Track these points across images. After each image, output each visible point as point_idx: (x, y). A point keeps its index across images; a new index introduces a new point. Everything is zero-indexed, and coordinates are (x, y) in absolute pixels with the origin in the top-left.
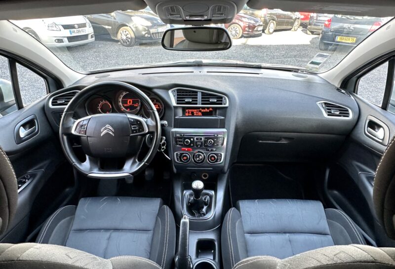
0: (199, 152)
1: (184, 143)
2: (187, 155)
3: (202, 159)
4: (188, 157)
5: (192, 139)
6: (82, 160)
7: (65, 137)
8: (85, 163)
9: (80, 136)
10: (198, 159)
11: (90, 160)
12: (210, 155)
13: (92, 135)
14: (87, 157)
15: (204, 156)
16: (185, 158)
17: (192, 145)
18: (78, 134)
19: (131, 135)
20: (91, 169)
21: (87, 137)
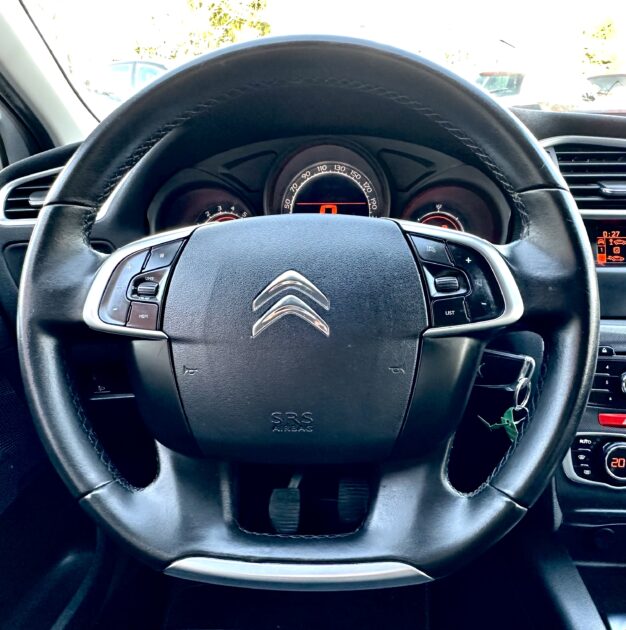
6: (136, 473)
7: (48, 345)
8: (150, 491)
9: (128, 339)
11: (180, 472)
13: (198, 334)
14: (164, 455)
18: (117, 327)
19: (430, 331)
20: (188, 531)
21: (170, 340)
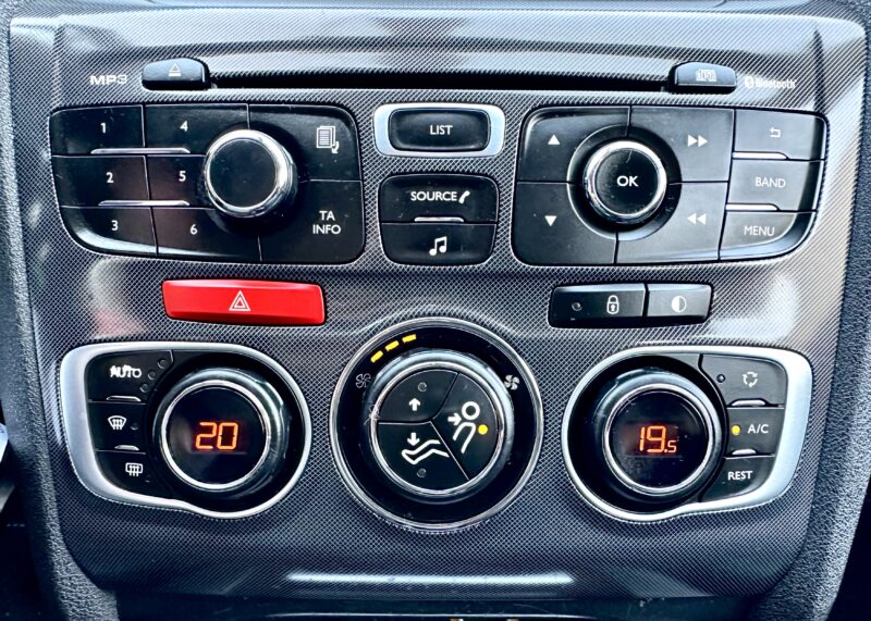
0: (433, 338)
1: (194, 190)
2: (249, 387)
3: (483, 448)
4: (273, 417)
5: (326, 136)
10: (417, 450)
12: (620, 394)
15: (520, 398)
16: (218, 435)
17: (327, 225)
